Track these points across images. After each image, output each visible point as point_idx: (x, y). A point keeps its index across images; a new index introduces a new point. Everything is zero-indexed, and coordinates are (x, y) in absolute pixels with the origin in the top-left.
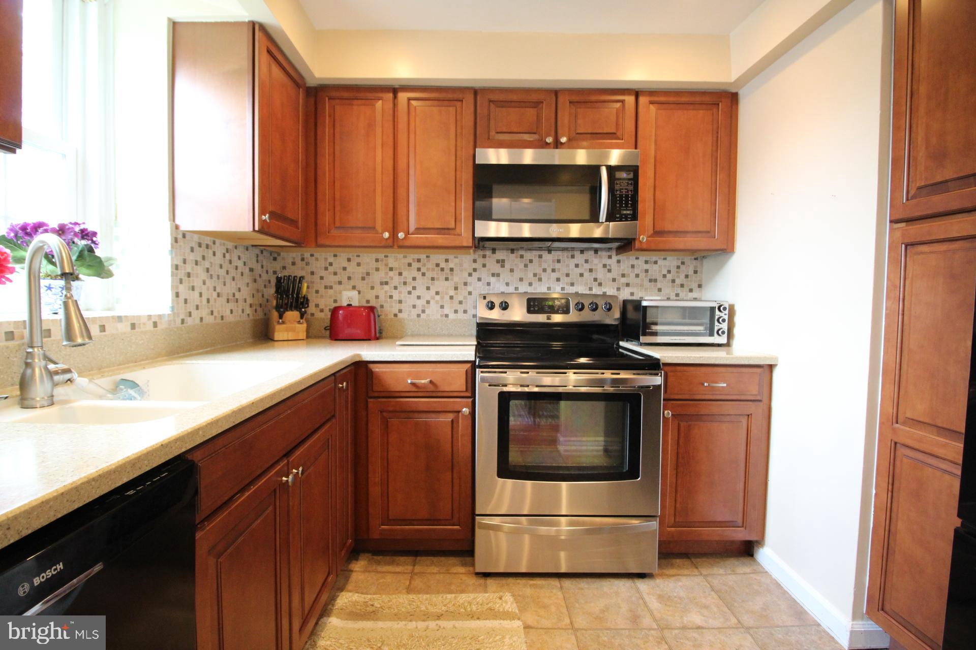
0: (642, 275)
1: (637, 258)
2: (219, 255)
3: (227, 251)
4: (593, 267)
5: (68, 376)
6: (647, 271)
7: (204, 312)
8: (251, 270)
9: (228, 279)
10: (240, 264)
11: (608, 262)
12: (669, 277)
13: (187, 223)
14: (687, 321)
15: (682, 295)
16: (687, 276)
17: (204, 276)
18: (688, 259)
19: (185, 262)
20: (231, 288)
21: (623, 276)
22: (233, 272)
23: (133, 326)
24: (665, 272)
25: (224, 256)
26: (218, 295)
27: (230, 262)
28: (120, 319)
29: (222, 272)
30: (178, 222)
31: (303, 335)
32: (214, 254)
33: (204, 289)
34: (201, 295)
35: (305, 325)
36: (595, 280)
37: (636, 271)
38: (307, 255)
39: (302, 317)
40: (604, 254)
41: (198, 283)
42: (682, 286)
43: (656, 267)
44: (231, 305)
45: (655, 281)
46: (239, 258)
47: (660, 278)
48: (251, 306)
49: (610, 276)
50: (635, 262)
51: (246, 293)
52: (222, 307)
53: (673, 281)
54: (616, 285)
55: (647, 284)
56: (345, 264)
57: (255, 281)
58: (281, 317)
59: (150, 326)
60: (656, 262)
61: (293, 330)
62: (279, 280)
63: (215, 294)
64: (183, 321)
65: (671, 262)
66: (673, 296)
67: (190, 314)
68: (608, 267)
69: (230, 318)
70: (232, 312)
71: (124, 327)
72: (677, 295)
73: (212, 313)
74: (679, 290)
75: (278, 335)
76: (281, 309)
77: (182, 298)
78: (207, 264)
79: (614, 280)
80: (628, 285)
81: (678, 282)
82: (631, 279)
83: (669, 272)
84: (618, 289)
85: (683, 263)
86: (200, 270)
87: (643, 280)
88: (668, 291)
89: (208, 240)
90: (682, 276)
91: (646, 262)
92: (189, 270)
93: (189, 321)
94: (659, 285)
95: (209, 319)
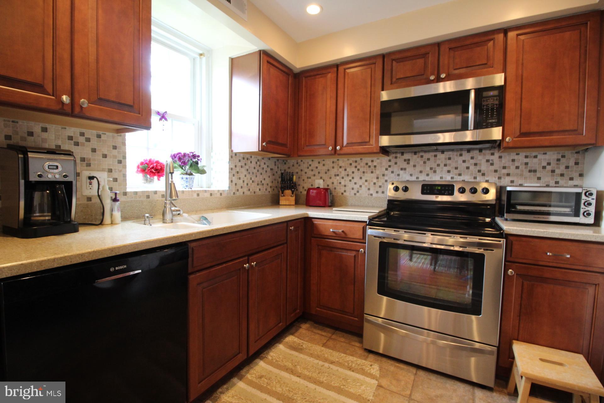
0: (522, 167)
1: (518, 154)
2: (254, 163)
3: (258, 160)
4: (478, 162)
5: (178, 212)
6: (526, 164)
7: (245, 190)
8: (271, 169)
9: (258, 174)
10: (265, 166)
11: (491, 158)
12: (549, 168)
13: (237, 148)
14: (563, 204)
15: (562, 182)
16: (567, 167)
17: (245, 173)
18: (568, 153)
19: (236, 166)
20: (259, 178)
21: (504, 168)
22: (261, 171)
23: (211, 195)
24: (544, 164)
25: (256, 163)
26: (253, 182)
27: (260, 166)
28: (206, 191)
29: (255, 171)
30: (233, 149)
31: (293, 203)
32: (251, 162)
33: (245, 179)
34: (244, 181)
35: (294, 198)
36: (479, 171)
37: (517, 164)
38: (299, 161)
39: (293, 193)
40: (488, 152)
41: (242, 176)
42: (562, 175)
43: (535, 160)
44: (260, 187)
45: (535, 171)
46: (265, 164)
47: (539, 169)
48: (271, 187)
49: (493, 168)
50: (516, 157)
51: (268, 181)
52: (255, 188)
53: (553, 171)
54: (497, 175)
55: (527, 174)
56: (317, 165)
57: (274, 175)
58: (283, 193)
59: (219, 195)
60: (536, 157)
61: (288, 200)
62: (282, 174)
63: (251, 181)
64: (234, 193)
65: (552, 156)
66: (552, 183)
67: (238, 190)
68: (491, 162)
69: (260, 193)
70: (260, 190)
71: (207, 195)
72: (557, 183)
73: (249, 190)
74: (559, 179)
75: (282, 202)
76: (283, 189)
77: (234, 183)
78: (247, 167)
79: (496, 171)
80: (508, 175)
81: (558, 171)
82: (512, 170)
83: (549, 164)
84: (499, 178)
85: (563, 156)
86: (243, 171)
87: (523, 171)
88: (547, 178)
89: (248, 156)
90: (562, 167)
91: (526, 157)
92: (238, 170)
93: (238, 193)
94: (538, 175)
95: (248, 193)
